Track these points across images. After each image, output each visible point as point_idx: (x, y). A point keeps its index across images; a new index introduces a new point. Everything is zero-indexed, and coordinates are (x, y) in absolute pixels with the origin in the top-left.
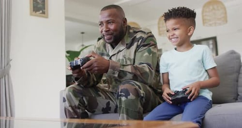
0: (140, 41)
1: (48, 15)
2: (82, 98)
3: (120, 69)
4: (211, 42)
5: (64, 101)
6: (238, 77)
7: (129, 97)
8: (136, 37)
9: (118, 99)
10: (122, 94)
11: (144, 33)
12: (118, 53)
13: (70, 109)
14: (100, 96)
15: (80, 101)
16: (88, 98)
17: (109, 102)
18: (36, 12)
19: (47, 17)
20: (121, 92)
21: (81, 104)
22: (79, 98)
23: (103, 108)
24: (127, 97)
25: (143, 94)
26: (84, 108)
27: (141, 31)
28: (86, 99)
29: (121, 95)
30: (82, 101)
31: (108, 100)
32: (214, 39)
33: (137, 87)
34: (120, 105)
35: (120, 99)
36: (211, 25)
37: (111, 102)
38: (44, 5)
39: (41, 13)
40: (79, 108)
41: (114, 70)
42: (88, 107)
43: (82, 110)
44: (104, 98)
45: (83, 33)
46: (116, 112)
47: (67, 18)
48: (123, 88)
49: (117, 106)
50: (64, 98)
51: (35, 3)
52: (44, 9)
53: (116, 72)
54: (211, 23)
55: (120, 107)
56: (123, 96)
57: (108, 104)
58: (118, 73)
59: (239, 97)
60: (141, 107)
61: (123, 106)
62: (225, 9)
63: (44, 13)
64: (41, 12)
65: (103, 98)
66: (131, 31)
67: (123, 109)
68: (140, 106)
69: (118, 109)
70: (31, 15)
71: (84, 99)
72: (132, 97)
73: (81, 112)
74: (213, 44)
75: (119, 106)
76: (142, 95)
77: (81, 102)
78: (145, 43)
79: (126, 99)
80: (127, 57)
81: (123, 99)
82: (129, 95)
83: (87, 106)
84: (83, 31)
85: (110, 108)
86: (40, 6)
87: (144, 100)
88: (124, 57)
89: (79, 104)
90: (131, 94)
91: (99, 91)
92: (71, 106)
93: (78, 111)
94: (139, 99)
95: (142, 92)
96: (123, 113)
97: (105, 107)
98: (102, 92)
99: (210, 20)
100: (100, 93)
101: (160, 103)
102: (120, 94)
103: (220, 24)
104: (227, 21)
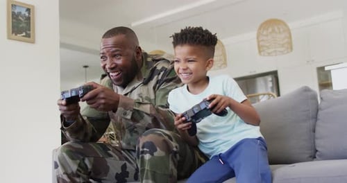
0: (162, 73)
1: (34, 39)
2: (84, 159)
3: (135, 108)
4: (269, 78)
5: (56, 166)
6: (314, 126)
7: (155, 154)
8: (155, 67)
9: (138, 158)
10: (145, 149)
11: (168, 62)
12: (131, 91)
13: (65, 177)
14: (110, 156)
15: (79, 165)
16: (92, 159)
17: (125, 164)
18: (16, 35)
19: (33, 42)
20: (143, 147)
21: (81, 170)
22: (78, 161)
23: (117, 174)
24: (152, 154)
25: (176, 147)
26: (85, 176)
27: (164, 59)
28: (90, 161)
29: (143, 152)
30: (82, 164)
31: (124, 162)
32: (274, 74)
33: (167, 138)
34: (141, 167)
35: (143, 158)
36: (269, 54)
37: (128, 164)
38: (29, 24)
39: (24, 36)
40: (79, 176)
41: (125, 109)
42: (92, 174)
43: (84, 179)
44: (117, 158)
45: (86, 67)
46: (136, 178)
47: (63, 45)
48: (145, 141)
49: (137, 170)
50: (56, 163)
51: (14, 20)
52: (29, 30)
53: (128, 112)
54: (270, 51)
55: (143, 171)
56: (146, 152)
57: (124, 167)
58: (131, 113)
59: (318, 153)
60: (173, 167)
61: (147, 167)
62: (289, 31)
63: (28, 36)
64: (24, 34)
65: (115, 159)
66: (149, 59)
67: (147, 174)
68: (171, 166)
69: (140, 174)
70: (9, 38)
71: (87, 161)
72: (159, 153)
73: (82, 181)
74: (272, 81)
75: (140, 169)
76: (175, 149)
77: (82, 167)
78: (170, 77)
79: (150, 156)
80: (144, 97)
81: (147, 157)
82: (156, 150)
83: (90, 172)
84: (86, 64)
85: (128, 172)
86: (23, 25)
87: (178, 155)
88: (140, 95)
89: (77, 170)
90: (158, 149)
91: (110, 150)
92: (66, 173)
93: (78, 180)
94: (170, 155)
95: (174, 144)
96: (147, 178)
97: (120, 171)
98: (113, 151)
99: (268, 48)
100: (110, 152)
101: (201, 164)
102: (141, 150)
103: (282, 52)
104: (291, 49)
